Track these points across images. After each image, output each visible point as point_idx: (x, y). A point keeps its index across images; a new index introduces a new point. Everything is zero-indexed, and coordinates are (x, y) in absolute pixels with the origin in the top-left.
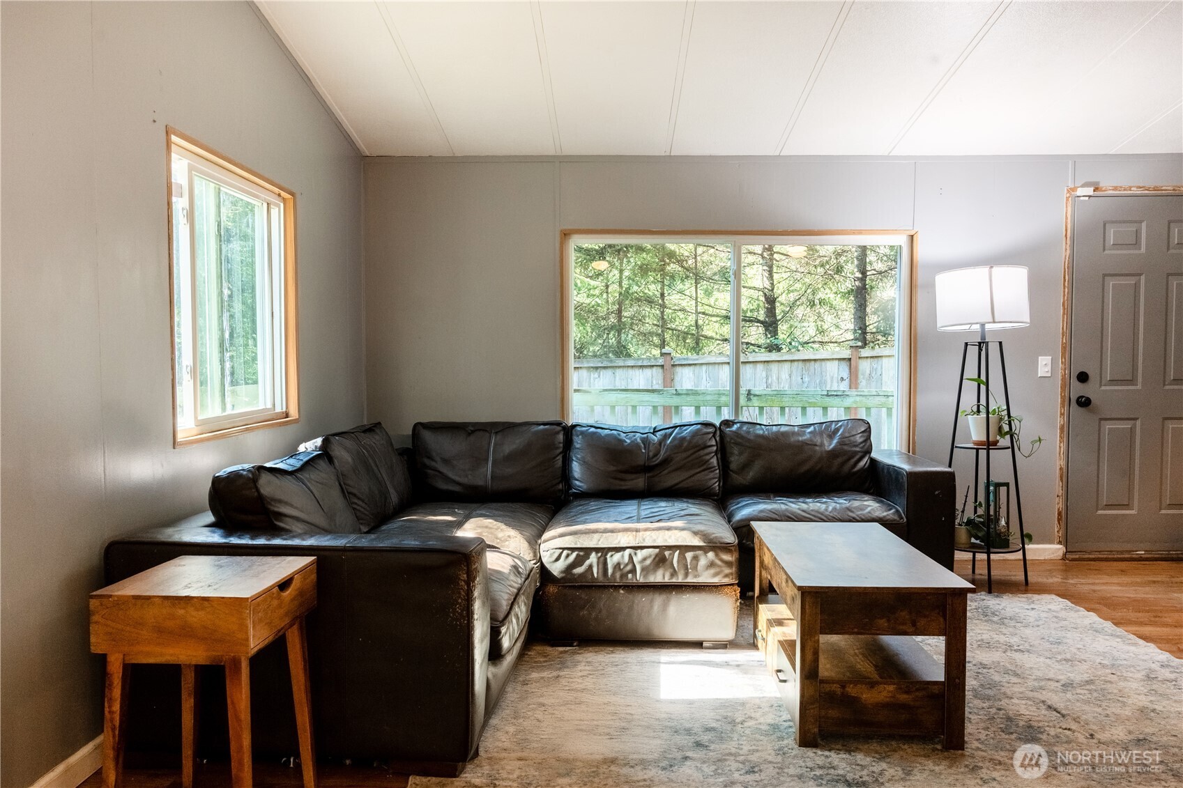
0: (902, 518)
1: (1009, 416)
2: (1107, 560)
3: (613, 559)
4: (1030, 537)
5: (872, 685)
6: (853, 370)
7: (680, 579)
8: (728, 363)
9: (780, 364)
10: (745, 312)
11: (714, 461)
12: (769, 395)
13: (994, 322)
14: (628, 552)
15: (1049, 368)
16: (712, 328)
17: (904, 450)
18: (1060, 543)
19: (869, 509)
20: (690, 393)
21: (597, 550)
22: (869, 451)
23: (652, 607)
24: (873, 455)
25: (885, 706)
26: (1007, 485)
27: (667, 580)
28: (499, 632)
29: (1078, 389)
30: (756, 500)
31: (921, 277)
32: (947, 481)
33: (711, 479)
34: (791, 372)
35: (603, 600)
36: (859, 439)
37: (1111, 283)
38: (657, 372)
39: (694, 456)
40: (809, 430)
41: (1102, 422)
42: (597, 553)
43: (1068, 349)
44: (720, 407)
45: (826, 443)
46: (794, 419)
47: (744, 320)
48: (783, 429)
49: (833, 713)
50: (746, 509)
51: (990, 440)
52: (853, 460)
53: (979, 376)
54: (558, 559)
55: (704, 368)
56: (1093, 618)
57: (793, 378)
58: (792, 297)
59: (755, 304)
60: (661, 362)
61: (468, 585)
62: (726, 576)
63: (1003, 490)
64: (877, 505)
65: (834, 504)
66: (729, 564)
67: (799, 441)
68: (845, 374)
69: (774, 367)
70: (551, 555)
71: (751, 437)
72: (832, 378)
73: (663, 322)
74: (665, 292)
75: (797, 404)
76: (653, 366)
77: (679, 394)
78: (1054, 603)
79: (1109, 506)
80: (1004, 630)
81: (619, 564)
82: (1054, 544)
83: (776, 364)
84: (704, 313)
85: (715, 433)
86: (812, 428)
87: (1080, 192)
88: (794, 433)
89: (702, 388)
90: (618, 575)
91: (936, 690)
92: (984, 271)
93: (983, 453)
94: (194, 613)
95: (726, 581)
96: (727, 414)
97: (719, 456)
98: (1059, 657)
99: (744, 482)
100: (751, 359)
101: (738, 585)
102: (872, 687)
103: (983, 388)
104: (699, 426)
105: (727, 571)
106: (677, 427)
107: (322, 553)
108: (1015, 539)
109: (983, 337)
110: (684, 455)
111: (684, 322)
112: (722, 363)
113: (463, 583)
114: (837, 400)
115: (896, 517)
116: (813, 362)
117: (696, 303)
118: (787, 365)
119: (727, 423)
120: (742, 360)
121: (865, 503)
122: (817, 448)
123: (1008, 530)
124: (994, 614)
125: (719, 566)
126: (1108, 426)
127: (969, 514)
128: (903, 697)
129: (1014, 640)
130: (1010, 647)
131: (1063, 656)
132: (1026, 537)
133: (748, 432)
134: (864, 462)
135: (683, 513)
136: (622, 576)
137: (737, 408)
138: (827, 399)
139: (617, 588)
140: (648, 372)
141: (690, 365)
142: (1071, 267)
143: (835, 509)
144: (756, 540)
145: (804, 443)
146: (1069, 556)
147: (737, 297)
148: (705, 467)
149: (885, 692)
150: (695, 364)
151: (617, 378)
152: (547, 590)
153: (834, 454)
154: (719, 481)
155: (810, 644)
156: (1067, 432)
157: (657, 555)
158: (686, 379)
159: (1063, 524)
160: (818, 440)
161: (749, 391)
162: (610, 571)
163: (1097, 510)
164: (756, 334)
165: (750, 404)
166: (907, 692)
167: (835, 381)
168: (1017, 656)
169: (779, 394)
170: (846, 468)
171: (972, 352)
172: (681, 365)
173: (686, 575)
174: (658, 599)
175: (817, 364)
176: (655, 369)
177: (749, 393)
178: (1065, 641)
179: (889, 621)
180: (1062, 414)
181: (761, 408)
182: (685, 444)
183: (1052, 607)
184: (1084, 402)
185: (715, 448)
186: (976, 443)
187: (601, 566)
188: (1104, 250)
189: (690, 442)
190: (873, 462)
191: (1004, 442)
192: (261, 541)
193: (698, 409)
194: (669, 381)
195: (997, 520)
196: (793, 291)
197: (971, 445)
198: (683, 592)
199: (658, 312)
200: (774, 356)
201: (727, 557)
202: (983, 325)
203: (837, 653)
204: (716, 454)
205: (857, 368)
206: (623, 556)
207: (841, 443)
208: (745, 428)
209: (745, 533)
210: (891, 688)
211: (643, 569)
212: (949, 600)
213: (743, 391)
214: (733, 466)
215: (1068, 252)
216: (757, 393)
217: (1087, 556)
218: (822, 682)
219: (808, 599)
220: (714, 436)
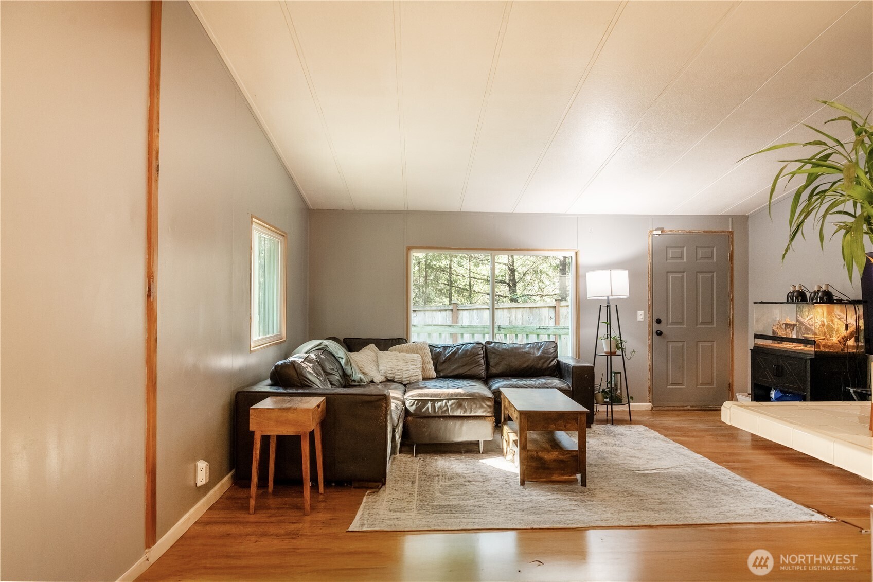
0: (570, 388)
1: (621, 340)
2: (672, 410)
3: (438, 405)
4: (632, 398)
5: (549, 452)
6: (557, 313)
7: (468, 414)
8: (489, 309)
9: (517, 310)
10: (497, 277)
11: (482, 361)
12: (509, 328)
13: (612, 296)
14: (444, 401)
15: (643, 316)
16: (478, 287)
17: (575, 357)
18: (650, 402)
19: (555, 384)
20: (468, 327)
21: (431, 400)
22: (556, 357)
23: (455, 427)
24: (559, 358)
25: (554, 460)
26: (620, 373)
27: (462, 414)
28: (395, 431)
29: (657, 327)
30: (502, 380)
31: (581, 272)
32: (591, 370)
33: (481, 370)
34: (523, 314)
35: (434, 424)
36: (552, 351)
37: (670, 276)
38: (449, 313)
39: (472, 359)
40: (528, 346)
41: (668, 343)
42: (431, 402)
43: (651, 307)
44: (485, 334)
45: (536, 353)
46: (521, 340)
47: (496, 282)
48: (515, 346)
49: (534, 464)
50: (497, 384)
51: (612, 351)
52: (548, 362)
53: (607, 321)
54: (413, 405)
55: (475, 311)
56: (657, 434)
57: (524, 317)
58: (525, 269)
59: (504, 272)
60: (451, 307)
61: (386, 408)
62: (489, 412)
63: (619, 375)
64: (559, 382)
65: (539, 382)
66: (490, 407)
67: (523, 352)
68: (553, 315)
69: (513, 311)
70: (410, 403)
71: (500, 350)
72: (545, 317)
73: (451, 283)
74: (452, 266)
75: (524, 333)
76: (446, 310)
77: (464, 328)
78: (641, 428)
79: (673, 384)
80: (615, 439)
81: (441, 406)
82: (647, 403)
83: (515, 310)
84: (474, 278)
85: (482, 348)
86: (529, 345)
87: (655, 232)
88: (520, 348)
89: (474, 324)
90: (440, 412)
91: (574, 454)
92: (608, 272)
93: (609, 357)
94: (291, 415)
95: (488, 414)
96: (488, 338)
97: (485, 359)
98: (636, 448)
99: (497, 372)
100: (501, 307)
101: (494, 416)
102: (549, 453)
103: (609, 325)
104: (475, 344)
105: (489, 410)
106: (464, 344)
107: (328, 396)
108: (625, 399)
109: (608, 303)
110: (467, 358)
111: (462, 283)
112: (485, 309)
113: (384, 408)
114: (544, 330)
115: (567, 388)
116: (535, 308)
117: (470, 272)
118: (521, 310)
119: (488, 343)
120: (495, 307)
121: (554, 381)
122: (532, 355)
123: (621, 394)
124: (612, 433)
125: (486, 408)
126: (671, 345)
127: (604, 387)
128: (561, 457)
129: (617, 442)
130: (615, 445)
131: (638, 448)
132: (630, 399)
133: (499, 347)
134: (554, 362)
135: (468, 385)
136: (442, 412)
137: (493, 335)
138: (539, 330)
139: (440, 417)
140: (444, 313)
141: (467, 310)
142: (652, 269)
143: (539, 384)
144: (502, 397)
145: (526, 353)
146: (654, 409)
147: (493, 269)
148: (477, 364)
149: (554, 455)
150: (470, 309)
151: (427, 317)
152: (408, 419)
153: (540, 358)
154: (485, 371)
155: (523, 435)
156: (652, 347)
157: (458, 403)
158: (465, 318)
159: (651, 392)
160: (532, 351)
161: (500, 326)
162: (437, 410)
163: (667, 386)
164: (503, 290)
165: (500, 332)
166: (563, 455)
167: (547, 319)
168: (617, 448)
169: (515, 328)
170: (545, 365)
171: (604, 310)
172: (462, 310)
173: (471, 412)
174: (458, 423)
175: (537, 310)
176: (447, 312)
177: (499, 327)
178: (640, 442)
179: (555, 425)
180: (649, 339)
181: (506, 335)
182: (468, 353)
183: (640, 430)
184: (659, 333)
185: (483, 355)
186: (606, 353)
187: (432, 408)
188: (667, 260)
189: (471, 352)
190: (558, 362)
191: (619, 352)
192: (300, 391)
193: (473, 335)
194: (455, 319)
195: (616, 389)
196: (525, 266)
197: (604, 354)
198: (470, 420)
199: (447, 277)
200: (514, 305)
201: (489, 403)
202: (608, 297)
203: (535, 442)
204: (483, 358)
205: (559, 312)
206: (442, 403)
207: (543, 353)
208: (497, 345)
209: (497, 394)
210: (557, 453)
211: (451, 409)
212: (579, 416)
213: (496, 326)
214: (492, 364)
215: (650, 261)
216: (503, 327)
217: (663, 409)
218: (528, 451)
219: (522, 416)
220: (482, 349)
